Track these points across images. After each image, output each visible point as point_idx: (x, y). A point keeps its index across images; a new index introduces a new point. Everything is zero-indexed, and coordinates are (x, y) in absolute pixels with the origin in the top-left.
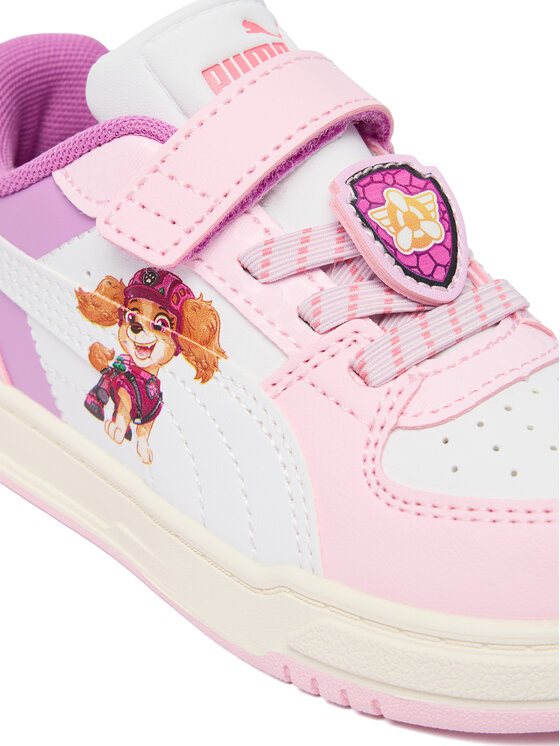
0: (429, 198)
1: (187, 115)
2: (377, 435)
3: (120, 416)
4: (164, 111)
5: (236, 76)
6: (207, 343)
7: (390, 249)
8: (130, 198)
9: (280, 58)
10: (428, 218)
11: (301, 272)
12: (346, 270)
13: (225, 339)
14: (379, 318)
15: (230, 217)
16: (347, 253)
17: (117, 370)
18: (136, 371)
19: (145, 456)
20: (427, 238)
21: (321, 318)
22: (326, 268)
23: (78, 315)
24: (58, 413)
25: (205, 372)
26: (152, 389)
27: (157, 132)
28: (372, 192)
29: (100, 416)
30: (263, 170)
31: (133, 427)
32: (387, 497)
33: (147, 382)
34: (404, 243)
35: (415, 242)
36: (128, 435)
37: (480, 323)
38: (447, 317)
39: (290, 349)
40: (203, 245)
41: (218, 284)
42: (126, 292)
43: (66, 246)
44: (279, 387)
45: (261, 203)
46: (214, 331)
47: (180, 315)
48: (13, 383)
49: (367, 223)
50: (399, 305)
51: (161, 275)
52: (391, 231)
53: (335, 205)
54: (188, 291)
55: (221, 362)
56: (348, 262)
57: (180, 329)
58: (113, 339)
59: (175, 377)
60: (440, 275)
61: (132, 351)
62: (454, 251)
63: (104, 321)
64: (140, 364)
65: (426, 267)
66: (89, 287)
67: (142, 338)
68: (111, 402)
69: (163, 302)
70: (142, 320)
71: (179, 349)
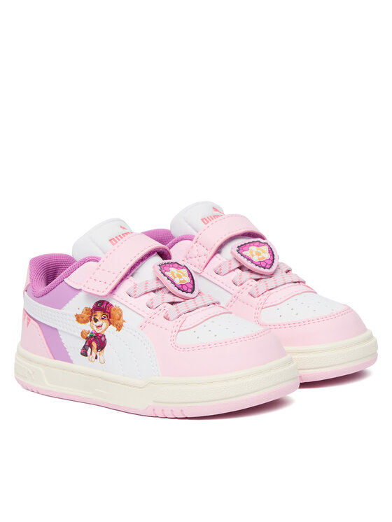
0: (184, 271)
1: (105, 253)
2: (174, 334)
3: (93, 352)
4: (98, 254)
5: (119, 240)
6: (119, 320)
7: (173, 282)
8: (91, 278)
9: (129, 235)
10: (184, 275)
11: (146, 293)
12: (160, 292)
13: (124, 317)
14: (172, 303)
15: (122, 280)
16: (160, 286)
17: (91, 336)
18: (97, 334)
19: (103, 362)
20: (184, 281)
21: (154, 304)
22: (154, 291)
23: (77, 323)
24: (71, 362)
25: (119, 328)
26: (103, 339)
27: (96, 260)
28: (166, 268)
29: (86, 355)
30: (131, 264)
31: (98, 354)
32: (179, 349)
33: (101, 337)
34: (177, 281)
35: (181, 282)
36: (96, 358)
37: (203, 304)
38: (193, 302)
39: (145, 315)
40: (115, 288)
41: (121, 301)
42: (92, 310)
43: (70, 302)
44: (143, 327)
45: (132, 276)
46: (121, 315)
47: (109, 313)
48: (54, 359)
49: (165, 275)
50: (177, 299)
51: (102, 302)
52: (173, 278)
53: (155, 271)
54: (111, 305)
55: (124, 324)
56: (161, 289)
57: (110, 318)
58: (89, 327)
59: (110, 332)
60: (190, 290)
61: (95, 328)
62: (194, 285)
63: (85, 322)
64: (98, 332)
65: (185, 288)
66: (79, 312)
67: (98, 324)
68: (90, 349)
69: (104, 311)
70: (97, 318)
71: (110, 323)
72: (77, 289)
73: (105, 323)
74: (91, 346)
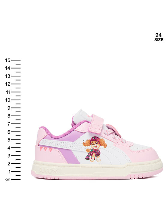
3: (93, 158)
11: (111, 133)
13: (106, 142)
17: (92, 151)
18: (95, 150)
19: (99, 160)
24: (79, 163)
25: (105, 146)
26: (98, 151)
29: (89, 159)
31: (95, 158)
36: (95, 159)
42: (90, 141)
43: (79, 138)
44: (115, 146)
46: (104, 142)
47: (99, 141)
48: (68, 163)
51: (95, 137)
54: (99, 138)
57: (100, 143)
58: (90, 147)
61: (93, 147)
63: (88, 146)
64: (95, 149)
66: (85, 142)
67: (95, 146)
68: (91, 156)
69: (96, 140)
70: (94, 143)
71: (101, 145)
72: (83, 133)
73: (98, 145)
74: (91, 155)
